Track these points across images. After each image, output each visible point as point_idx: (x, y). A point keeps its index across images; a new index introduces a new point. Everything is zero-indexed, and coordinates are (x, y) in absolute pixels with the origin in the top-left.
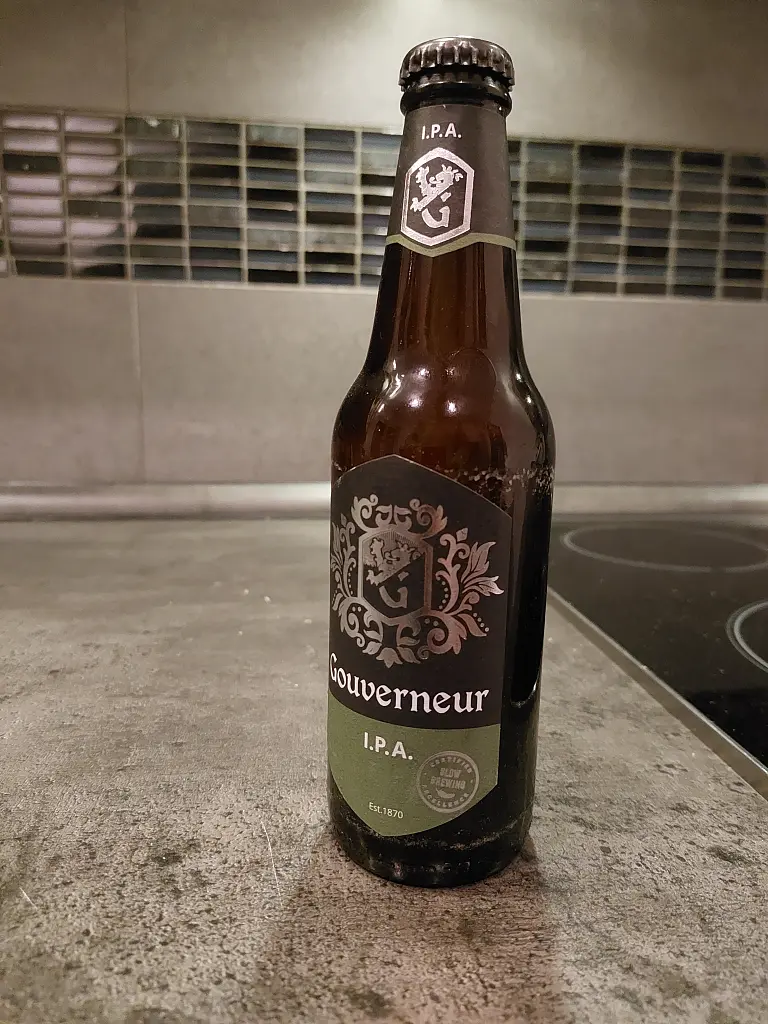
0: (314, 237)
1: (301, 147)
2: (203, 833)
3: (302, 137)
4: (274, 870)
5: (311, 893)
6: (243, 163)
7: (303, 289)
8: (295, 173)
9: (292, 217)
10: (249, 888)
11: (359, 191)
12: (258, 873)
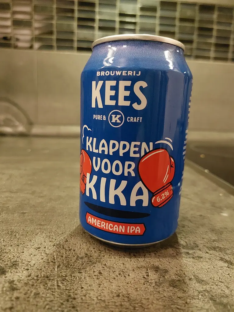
0: (101, 36)
1: (97, 2)
2: (22, 258)
4: (56, 282)
5: (74, 299)
6: (76, 8)
9: (92, 28)
10: (39, 294)
11: (118, 19)
12: (46, 284)
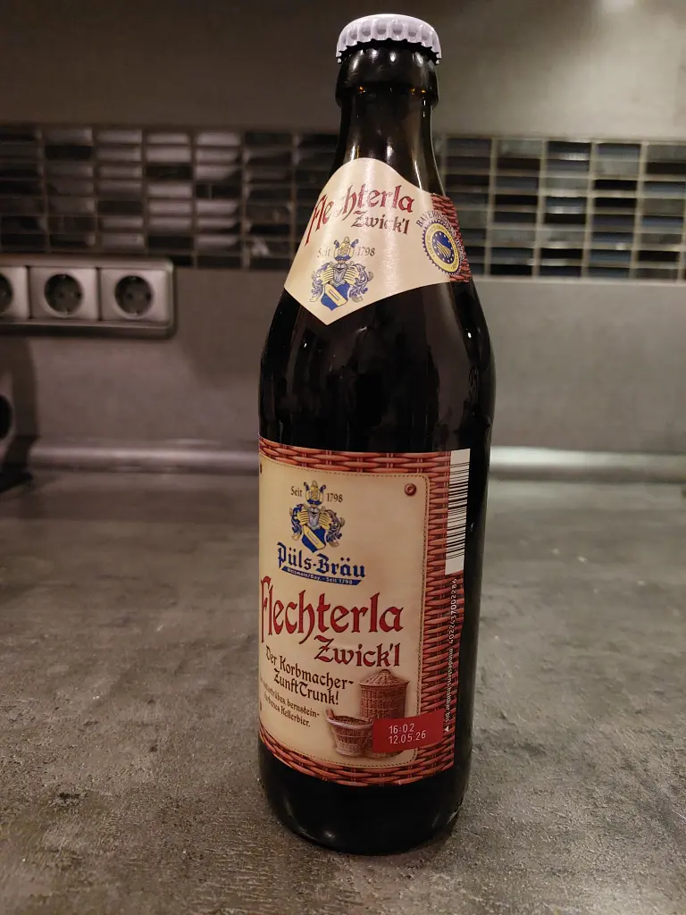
0: (549, 236)
1: (543, 157)
3: (544, 148)
6: (493, 173)
7: (536, 281)
8: (537, 180)
9: (531, 218)
11: (592, 195)
